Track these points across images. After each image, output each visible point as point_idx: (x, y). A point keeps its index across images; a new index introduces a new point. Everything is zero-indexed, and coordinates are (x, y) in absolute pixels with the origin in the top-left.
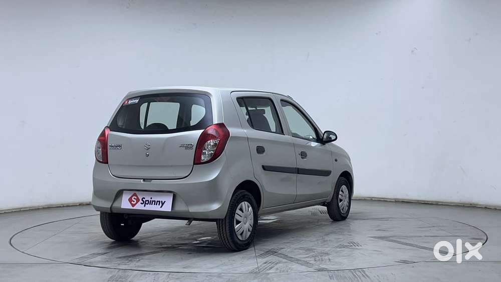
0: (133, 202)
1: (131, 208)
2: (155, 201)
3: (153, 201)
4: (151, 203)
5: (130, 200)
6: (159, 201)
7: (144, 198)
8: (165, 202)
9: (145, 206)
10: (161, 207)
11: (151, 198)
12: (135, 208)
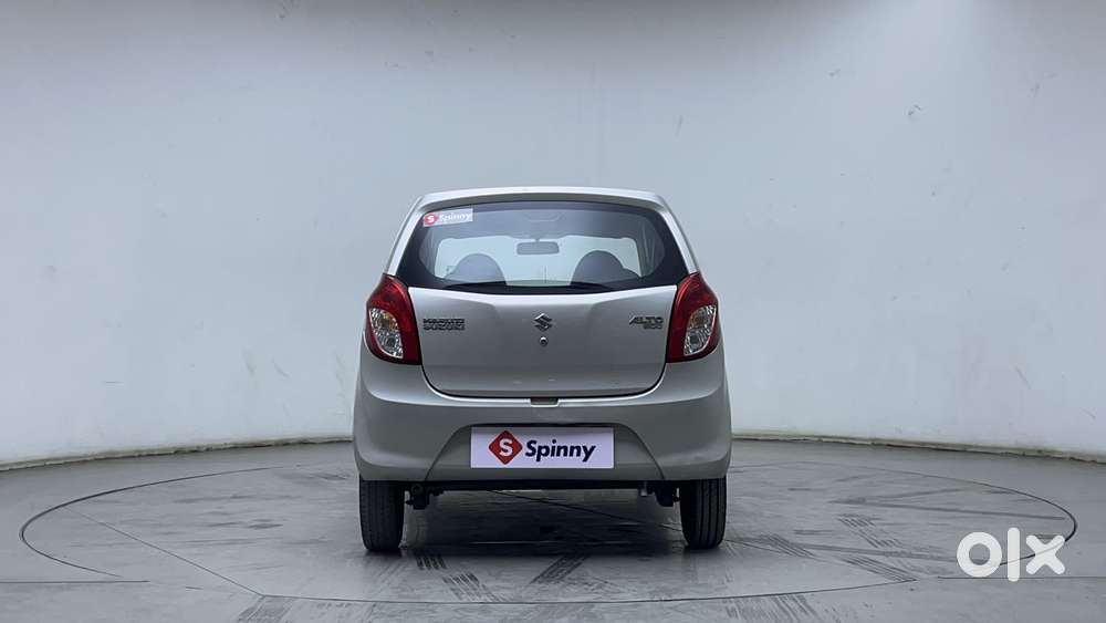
0: (502, 453)
1: (500, 465)
2: (565, 448)
3: (559, 448)
4: (555, 451)
5: (495, 448)
6: (578, 448)
7: (535, 442)
8: (593, 448)
9: (538, 460)
10: (585, 460)
11: (554, 441)
12: (511, 465)
